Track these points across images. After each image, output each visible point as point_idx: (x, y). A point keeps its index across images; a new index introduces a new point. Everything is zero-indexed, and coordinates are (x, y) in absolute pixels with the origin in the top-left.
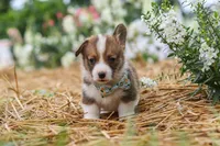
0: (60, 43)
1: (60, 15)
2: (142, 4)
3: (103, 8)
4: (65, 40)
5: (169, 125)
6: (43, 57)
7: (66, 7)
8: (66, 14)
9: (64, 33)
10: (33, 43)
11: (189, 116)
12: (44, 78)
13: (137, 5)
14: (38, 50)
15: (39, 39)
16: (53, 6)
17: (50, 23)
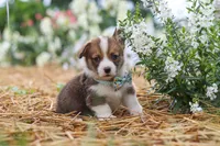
0: (36, 42)
2: (117, 13)
3: (80, 13)
4: (42, 41)
5: (131, 131)
6: (19, 55)
7: (45, 9)
8: (45, 15)
9: (40, 34)
10: (12, 40)
12: (18, 75)
13: (112, 14)
14: (15, 48)
15: (17, 37)
17: (29, 23)
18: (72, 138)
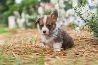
0: (36, 18)
1: (37, 6)
2: (72, 2)
3: (55, 4)
4: (39, 17)
6: (29, 24)
7: (39, 3)
8: (39, 6)
9: (38, 14)
10: (25, 18)
11: (93, 51)
12: (29, 33)
13: (70, 3)
14: (27, 21)
15: (27, 16)
16: (34, 2)
17: (32, 9)
18: (59, 59)
